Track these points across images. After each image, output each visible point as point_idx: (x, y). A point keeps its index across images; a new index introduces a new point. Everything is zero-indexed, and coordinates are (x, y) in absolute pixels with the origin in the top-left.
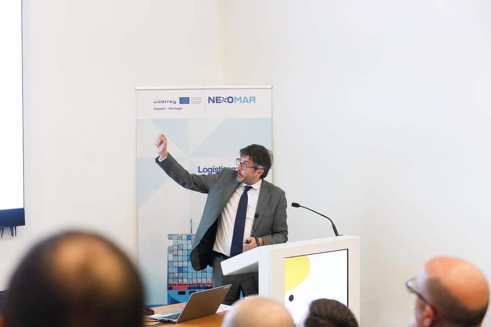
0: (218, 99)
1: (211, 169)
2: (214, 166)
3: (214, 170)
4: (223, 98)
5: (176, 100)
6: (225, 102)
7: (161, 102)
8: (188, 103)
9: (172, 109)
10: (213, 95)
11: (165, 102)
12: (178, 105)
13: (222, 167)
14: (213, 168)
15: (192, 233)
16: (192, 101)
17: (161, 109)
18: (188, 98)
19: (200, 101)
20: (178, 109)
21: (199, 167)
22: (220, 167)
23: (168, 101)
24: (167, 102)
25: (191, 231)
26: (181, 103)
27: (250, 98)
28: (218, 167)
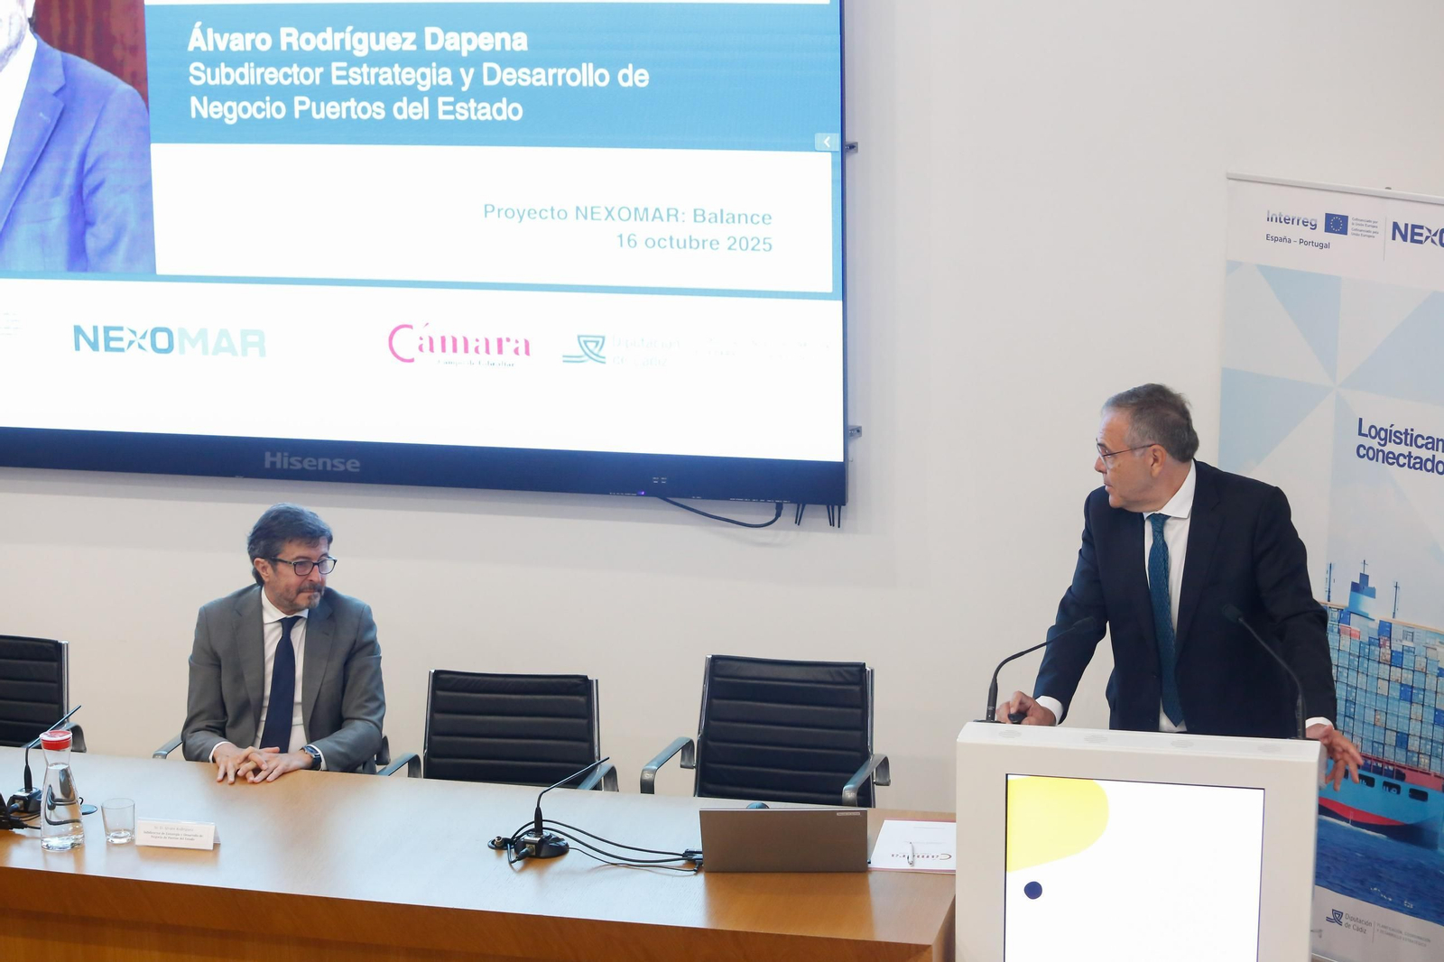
0: (1417, 230)
1: (1386, 431)
2: (1392, 426)
3: (1393, 438)
4: (1430, 231)
5: (1316, 221)
6: (1433, 241)
7: (1282, 220)
8: (1344, 232)
9: (1307, 243)
10: (1407, 216)
11: (1291, 222)
12: (1321, 235)
13: (1412, 430)
14: (1391, 431)
15: (1329, 601)
16: (1355, 227)
17: (1281, 240)
18: (1345, 219)
19: (1375, 229)
20: (1322, 246)
21: (1361, 420)
22: (1406, 430)
23: (1298, 221)
24: (1295, 221)
25: (1329, 596)
26: (1328, 229)
28: (1403, 431)
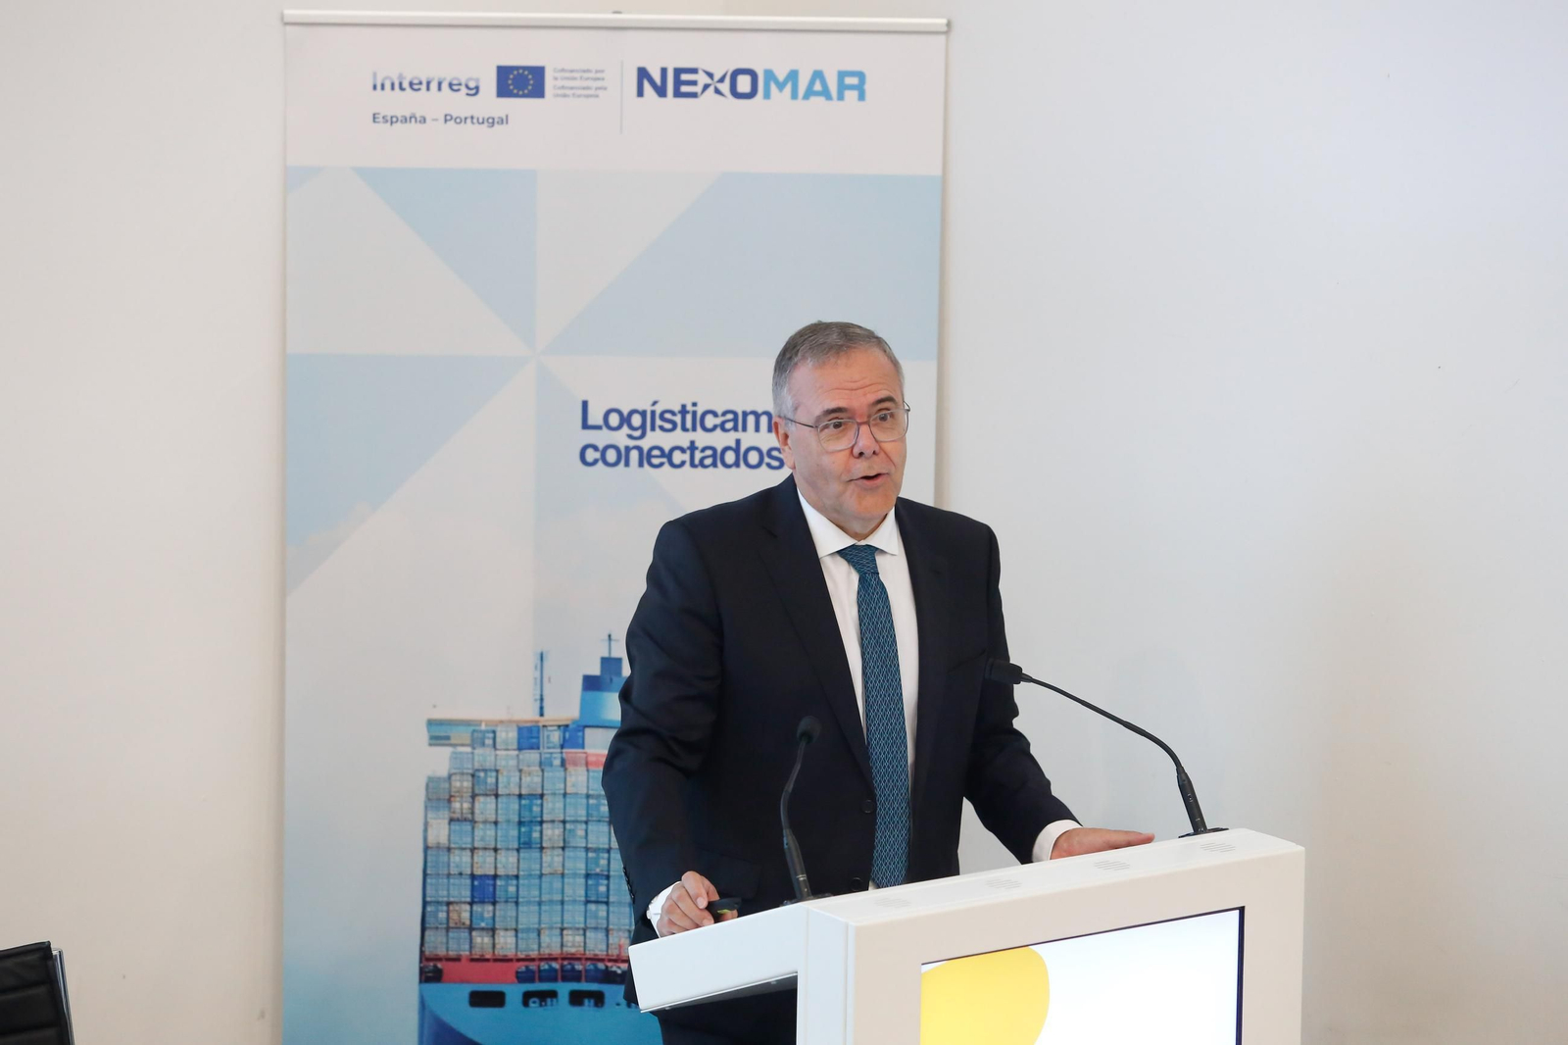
0: (684, 77)
1: (643, 414)
2: (655, 403)
3: (658, 422)
4: (710, 75)
5: (477, 80)
6: (717, 91)
7: (406, 85)
8: (538, 92)
9: (460, 121)
10: (659, 57)
11: (424, 87)
12: (489, 102)
13: (694, 404)
14: (653, 413)
15: (542, 715)
16: (560, 83)
17: (405, 120)
18: (538, 73)
19: (599, 84)
20: (491, 122)
21: (585, 404)
22: (684, 406)
23: (440, 84)
24: (434, 86)
25: (542, 708)
26: (503, 91)
27: (842, 75)
28: (677, 408)
